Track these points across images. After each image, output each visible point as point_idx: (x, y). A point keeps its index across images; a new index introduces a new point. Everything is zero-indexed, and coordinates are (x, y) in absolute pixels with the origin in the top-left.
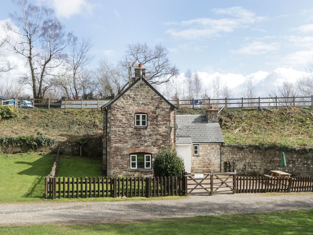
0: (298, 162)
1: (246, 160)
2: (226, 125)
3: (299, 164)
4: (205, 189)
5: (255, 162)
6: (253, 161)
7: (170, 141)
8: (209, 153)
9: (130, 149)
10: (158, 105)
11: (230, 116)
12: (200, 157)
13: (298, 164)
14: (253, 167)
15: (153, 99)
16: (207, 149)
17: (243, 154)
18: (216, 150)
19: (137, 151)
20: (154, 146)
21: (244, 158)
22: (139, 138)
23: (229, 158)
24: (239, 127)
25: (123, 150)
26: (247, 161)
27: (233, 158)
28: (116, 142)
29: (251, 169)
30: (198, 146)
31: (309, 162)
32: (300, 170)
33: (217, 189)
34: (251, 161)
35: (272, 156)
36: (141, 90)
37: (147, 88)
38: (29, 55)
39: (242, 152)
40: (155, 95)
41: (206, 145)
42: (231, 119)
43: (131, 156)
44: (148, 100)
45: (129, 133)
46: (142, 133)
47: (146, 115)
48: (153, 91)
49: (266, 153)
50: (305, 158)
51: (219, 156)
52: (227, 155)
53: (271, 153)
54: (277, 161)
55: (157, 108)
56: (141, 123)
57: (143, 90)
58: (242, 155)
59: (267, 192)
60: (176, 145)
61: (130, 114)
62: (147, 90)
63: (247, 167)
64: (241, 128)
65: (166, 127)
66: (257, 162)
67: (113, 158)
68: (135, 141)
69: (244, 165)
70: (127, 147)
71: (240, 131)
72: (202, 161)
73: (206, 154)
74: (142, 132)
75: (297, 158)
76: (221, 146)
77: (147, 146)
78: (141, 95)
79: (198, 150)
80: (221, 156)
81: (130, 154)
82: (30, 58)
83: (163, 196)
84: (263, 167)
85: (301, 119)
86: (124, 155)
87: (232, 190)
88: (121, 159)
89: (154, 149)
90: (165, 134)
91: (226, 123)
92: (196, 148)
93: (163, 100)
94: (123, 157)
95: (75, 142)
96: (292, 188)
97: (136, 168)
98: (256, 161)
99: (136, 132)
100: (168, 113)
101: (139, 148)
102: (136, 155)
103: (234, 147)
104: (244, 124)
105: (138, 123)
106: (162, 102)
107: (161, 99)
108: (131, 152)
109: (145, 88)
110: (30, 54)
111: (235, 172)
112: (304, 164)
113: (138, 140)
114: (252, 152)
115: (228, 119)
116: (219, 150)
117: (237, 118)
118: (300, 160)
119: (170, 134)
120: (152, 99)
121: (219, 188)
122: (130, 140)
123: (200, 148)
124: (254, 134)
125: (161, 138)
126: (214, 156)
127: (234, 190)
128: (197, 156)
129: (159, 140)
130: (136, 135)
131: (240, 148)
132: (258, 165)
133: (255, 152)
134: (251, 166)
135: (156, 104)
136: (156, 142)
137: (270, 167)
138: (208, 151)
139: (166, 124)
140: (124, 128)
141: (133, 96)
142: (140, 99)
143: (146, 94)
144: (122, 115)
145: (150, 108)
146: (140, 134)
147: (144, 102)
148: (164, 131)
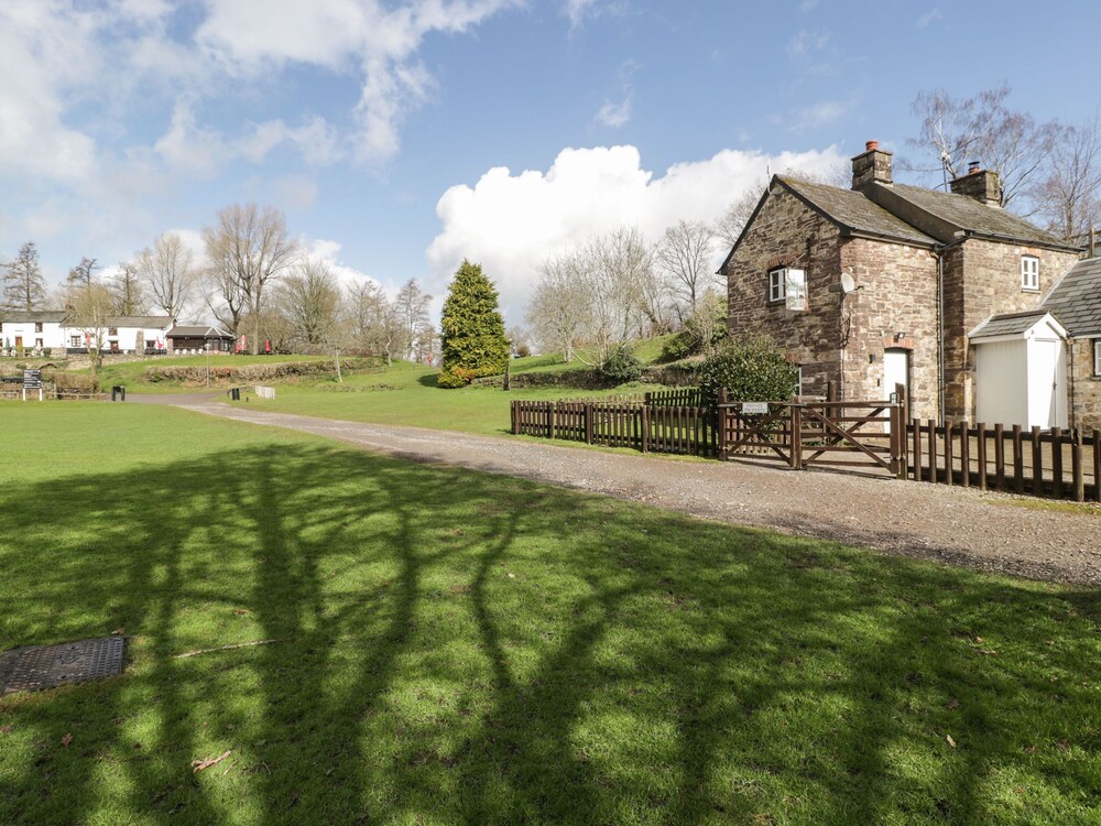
10: (813, 236)
15: (803, 223)
20: (805, 344)
22: (776, 329)
33: (820, 453)
36: (778, 211)
37: (787, 201)
40: (805, 212)
44: (792, 230)
45: (756, 320)
46: (780, 317)
48: (802, 204)
55: (811, 243)
56: (781, 290)
57: (781, 209)
61: (759, 275)
62: (789, 207)
65: (830, 291)
68: (768, 337)
77: (791, 346)
78: (778, 222)
89: (804, 351)
90: (829, 309)
93: (824, 219)
99: (769, 314)
100: (835, 250)
105: (775, 292)
106: (821, 224)
107: (817, 218)
109: (785, 201)
113: (773, 333)
119: (840, 307)
120: (800, 223)
122: (759, 336)
125: (819, 323)
129: (815, 326)
130: (770, 321)
135: (809, 234)
136: (808, 335)
139: (830, 281)
140: (749, 309)
141: (763, 230)
142: (776, 232)
143: (787, 217)
144: (745, 281)
145: (796, 249)
146: (777, 319)
147: (783, 239)
148: (827, 299)
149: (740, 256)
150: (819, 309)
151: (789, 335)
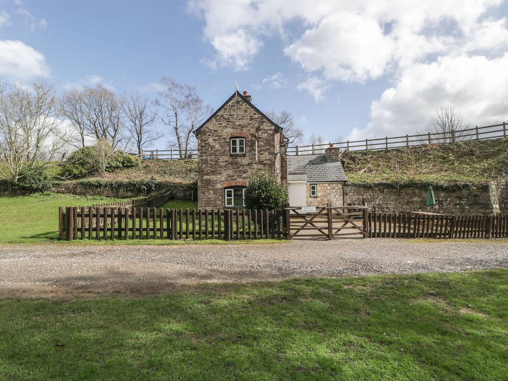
0: (448, 202)
1: (375, 202)
2: (349, 167)
3: (449, 204)
4: (320, 230)
5: (387, 204)
6: (384, 202)
7: (274, 171)
8: (329, 194)
9: (225, 182)
10: (259, 126)
11: (353, 159)
12: (318, 199)
13: (447, 205)
14: (385, 210)
15: (253, 119)
16: (327, 189)
17: (372, 194)
18: (337, 189)
19: (234, 184)
21: (373, 199)
22: (236, 168)
23: (354, 199)
24: (364, 168)
25: (216, 183)
26: (377, 202)
27: (359, 198)
28: (207, 174)
29: (382, 211)
30: (316, 185)
31: (462, 202)
32: (450, 212)
33: (339, 230)
34: (381, 202)
35: (409, 197)
36: (237, 109)
37: (244, 106)
38: (175, 126)
39: (370, 191)
40: (255, 114)
41: (324, 185)
42: (354, 161)
43: (226, 190)
44: (247, 121)
45: (222, 162)
46: (239, 162)
47: (244, 139)
48: (253, 109)
49: (402, 192)
50: (456, 197)
51: (342, 197)
52: (351, 196)
53: (408, 192)
54: (417, 201)
55: (258, 129)
56: (238, 149)
57: (240, 109)
58: (370, 195)
59: (417, 237)
60: (288, 182)
61: (224, 139)
62: (245, 109)
63: (377, 209)
64: (366, 169)
65: (269, 154)
66: (389, 204)
67: (204, 193)
68: (230, 172)
69: (373, 207)
70: (221, 179)
71: (365, 172)
72: (321, 202)
73: (325, 194)
74: (239, 160)
75: (444, 197)
76: (344, 185)
77: (246, 178)
78: (238, 115)
79: (316, 190)
80: (343, 196)
81: (225, 188)
82: (176, 128)
83: (252, 239)
84: (398, 210)
85: (441, 156)
86: (217, 189)
87: (361, 233)
88: (214, 194)
90: (268, 162)
91: (348, 165)
92: (313, 188)
93: (265, 120)
94: (216, 191)
95: (187, 187)
96: (456, 232)
97: (233, 205)
98: (388, 202)
99: (231, 160)
100: (271, 136)
101: (236, 180)
102: (232, 190)
103: (359, 186)
104: (369, 165)
105: (234, 150)
106: (264, 122)
107: (262, 119)
108: (225, 185)
109: (242, 105)
110: (177, 125)
111: (366, 206)
112: (456, 204)
113: (234, 170)
114: (383, 192)
115: (350, 162)
116: (341, 190)
117: (361, 159)
118: (449, 199)
119: (274, 162)
120: (251, 119)
121: (341, 228)
122: (224, 170)
123: (319, 188)
124: (382, 173)
126: (335, 197)
127: (365, 233)
128: (315, 197)
130: (232, 164)
131: (367, 187)
132: (391, 207)
133: (387, 191)
134: (382, 209)
135: (257, 125)
137: (407, 209)
138: (328, 192)
139: (269, 149)
140: (217, 155)
141: (227, 116)
142: (236, 119)
143: (243, 114)
144: (214, 140)
145: (249, 130)
146: (237, 163)
147: (241, 123)
148: (267, 158)
149: (211, 126)
150: (263, 162)
151: (244, 172)
